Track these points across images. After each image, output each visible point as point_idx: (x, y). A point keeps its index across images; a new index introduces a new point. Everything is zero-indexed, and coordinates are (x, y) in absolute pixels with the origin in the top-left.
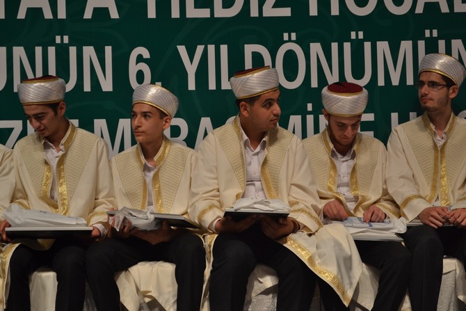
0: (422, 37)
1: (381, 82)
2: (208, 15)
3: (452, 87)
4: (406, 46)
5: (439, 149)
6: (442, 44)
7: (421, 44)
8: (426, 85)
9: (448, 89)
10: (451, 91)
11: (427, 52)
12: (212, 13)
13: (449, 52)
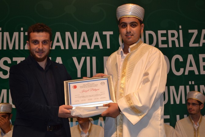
0: (188, 84)
1: (172, 103)
3: (201, 105)
4: (182, 88)
5: (196, 130)
6: (196, 87)
7: (188, 87)
8: (191, 105)
9: (200, 106)
10: (201, 106)
11: (190, 90)
13: (199, 90)
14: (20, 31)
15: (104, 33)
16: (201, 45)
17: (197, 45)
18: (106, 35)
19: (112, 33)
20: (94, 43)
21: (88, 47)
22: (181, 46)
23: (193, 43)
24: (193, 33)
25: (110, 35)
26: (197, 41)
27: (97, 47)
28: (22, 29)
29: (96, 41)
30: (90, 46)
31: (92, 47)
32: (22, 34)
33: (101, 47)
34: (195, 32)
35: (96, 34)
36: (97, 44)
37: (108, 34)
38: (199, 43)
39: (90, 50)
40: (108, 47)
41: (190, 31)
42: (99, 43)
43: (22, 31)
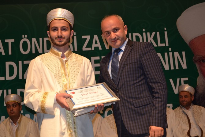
2: (4, 79)
12: (5, 78)
15: (6, 41)
16: (93, 49)
17: (89, 49)
18: (8, 43)
19: (13, 40)
22: (75, 51)
23: (86, 47)
24: (86, 39)
25: (12, 42)
26: (90, 45)
33: (3, 54)
34: (88, 37)
37: (10, 41)
38: (91, 47)
40: (10, 53)
41: (83, 37)
42: (2, 50)
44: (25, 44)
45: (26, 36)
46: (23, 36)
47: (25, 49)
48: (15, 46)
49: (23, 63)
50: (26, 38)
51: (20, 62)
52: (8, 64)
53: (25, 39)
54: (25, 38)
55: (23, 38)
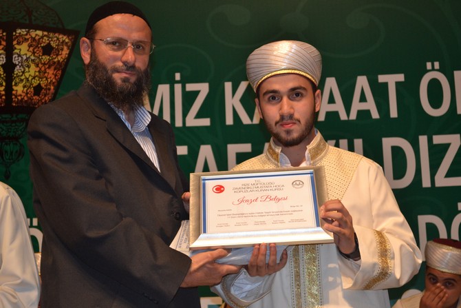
14: (172, 83)
15: (382, 78)
18: (386, 84)
19: (400, 77)
20: (357, 106)
21: (343, 116)
25: (398, 84)
27: (364, 114)
28: (178, 76)
29: (363, 99)
30: (348, 113)
31: (353, 116)
32: (178, 87)
33: (375, 115)
35: (362, 82)
36: (363, 106)
37: (392, 80)
39: (348, 122)
40: (394, 113)
42: (371, 105)
43: (178, 82)
44: (435, 86)
45: (437, 65)
46: (429, 66)
47: (436, 101)
48: (408, 92)
49: (430, 140)
50: (437, 70)
51: (423, 140)
52: (388, 143)
53: (434, 73)
54: (433, 69)
55: (430, 71)
